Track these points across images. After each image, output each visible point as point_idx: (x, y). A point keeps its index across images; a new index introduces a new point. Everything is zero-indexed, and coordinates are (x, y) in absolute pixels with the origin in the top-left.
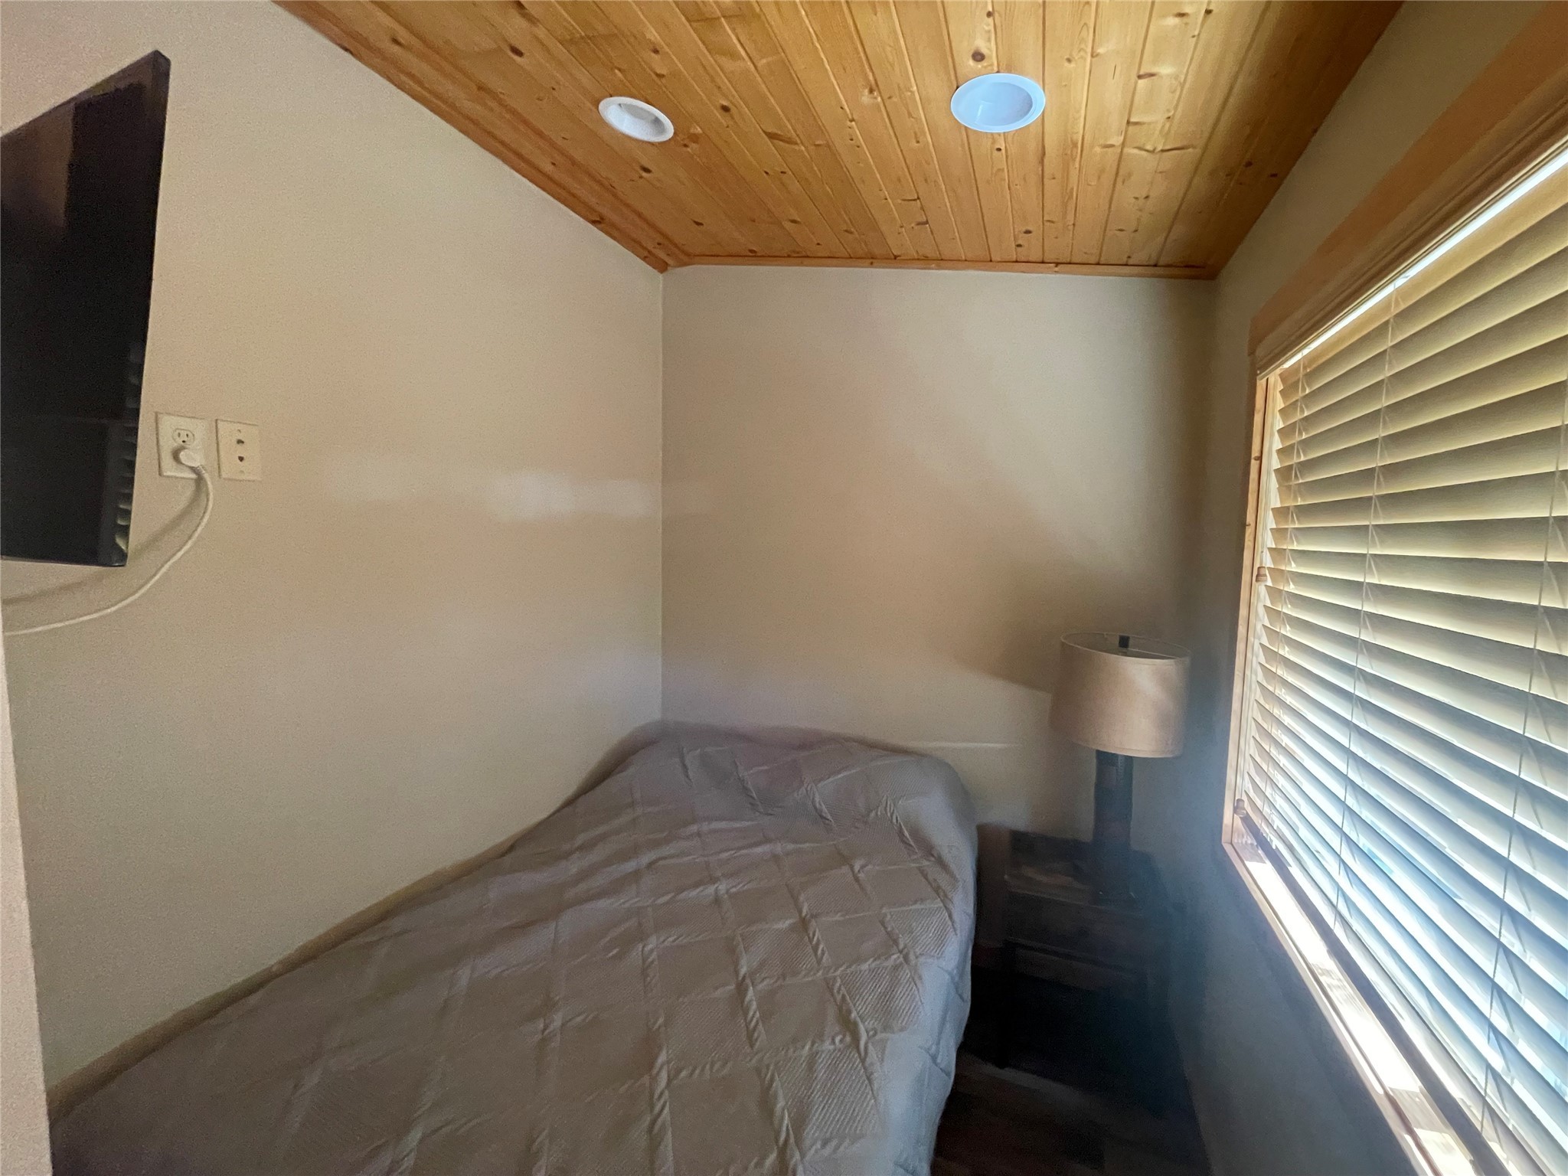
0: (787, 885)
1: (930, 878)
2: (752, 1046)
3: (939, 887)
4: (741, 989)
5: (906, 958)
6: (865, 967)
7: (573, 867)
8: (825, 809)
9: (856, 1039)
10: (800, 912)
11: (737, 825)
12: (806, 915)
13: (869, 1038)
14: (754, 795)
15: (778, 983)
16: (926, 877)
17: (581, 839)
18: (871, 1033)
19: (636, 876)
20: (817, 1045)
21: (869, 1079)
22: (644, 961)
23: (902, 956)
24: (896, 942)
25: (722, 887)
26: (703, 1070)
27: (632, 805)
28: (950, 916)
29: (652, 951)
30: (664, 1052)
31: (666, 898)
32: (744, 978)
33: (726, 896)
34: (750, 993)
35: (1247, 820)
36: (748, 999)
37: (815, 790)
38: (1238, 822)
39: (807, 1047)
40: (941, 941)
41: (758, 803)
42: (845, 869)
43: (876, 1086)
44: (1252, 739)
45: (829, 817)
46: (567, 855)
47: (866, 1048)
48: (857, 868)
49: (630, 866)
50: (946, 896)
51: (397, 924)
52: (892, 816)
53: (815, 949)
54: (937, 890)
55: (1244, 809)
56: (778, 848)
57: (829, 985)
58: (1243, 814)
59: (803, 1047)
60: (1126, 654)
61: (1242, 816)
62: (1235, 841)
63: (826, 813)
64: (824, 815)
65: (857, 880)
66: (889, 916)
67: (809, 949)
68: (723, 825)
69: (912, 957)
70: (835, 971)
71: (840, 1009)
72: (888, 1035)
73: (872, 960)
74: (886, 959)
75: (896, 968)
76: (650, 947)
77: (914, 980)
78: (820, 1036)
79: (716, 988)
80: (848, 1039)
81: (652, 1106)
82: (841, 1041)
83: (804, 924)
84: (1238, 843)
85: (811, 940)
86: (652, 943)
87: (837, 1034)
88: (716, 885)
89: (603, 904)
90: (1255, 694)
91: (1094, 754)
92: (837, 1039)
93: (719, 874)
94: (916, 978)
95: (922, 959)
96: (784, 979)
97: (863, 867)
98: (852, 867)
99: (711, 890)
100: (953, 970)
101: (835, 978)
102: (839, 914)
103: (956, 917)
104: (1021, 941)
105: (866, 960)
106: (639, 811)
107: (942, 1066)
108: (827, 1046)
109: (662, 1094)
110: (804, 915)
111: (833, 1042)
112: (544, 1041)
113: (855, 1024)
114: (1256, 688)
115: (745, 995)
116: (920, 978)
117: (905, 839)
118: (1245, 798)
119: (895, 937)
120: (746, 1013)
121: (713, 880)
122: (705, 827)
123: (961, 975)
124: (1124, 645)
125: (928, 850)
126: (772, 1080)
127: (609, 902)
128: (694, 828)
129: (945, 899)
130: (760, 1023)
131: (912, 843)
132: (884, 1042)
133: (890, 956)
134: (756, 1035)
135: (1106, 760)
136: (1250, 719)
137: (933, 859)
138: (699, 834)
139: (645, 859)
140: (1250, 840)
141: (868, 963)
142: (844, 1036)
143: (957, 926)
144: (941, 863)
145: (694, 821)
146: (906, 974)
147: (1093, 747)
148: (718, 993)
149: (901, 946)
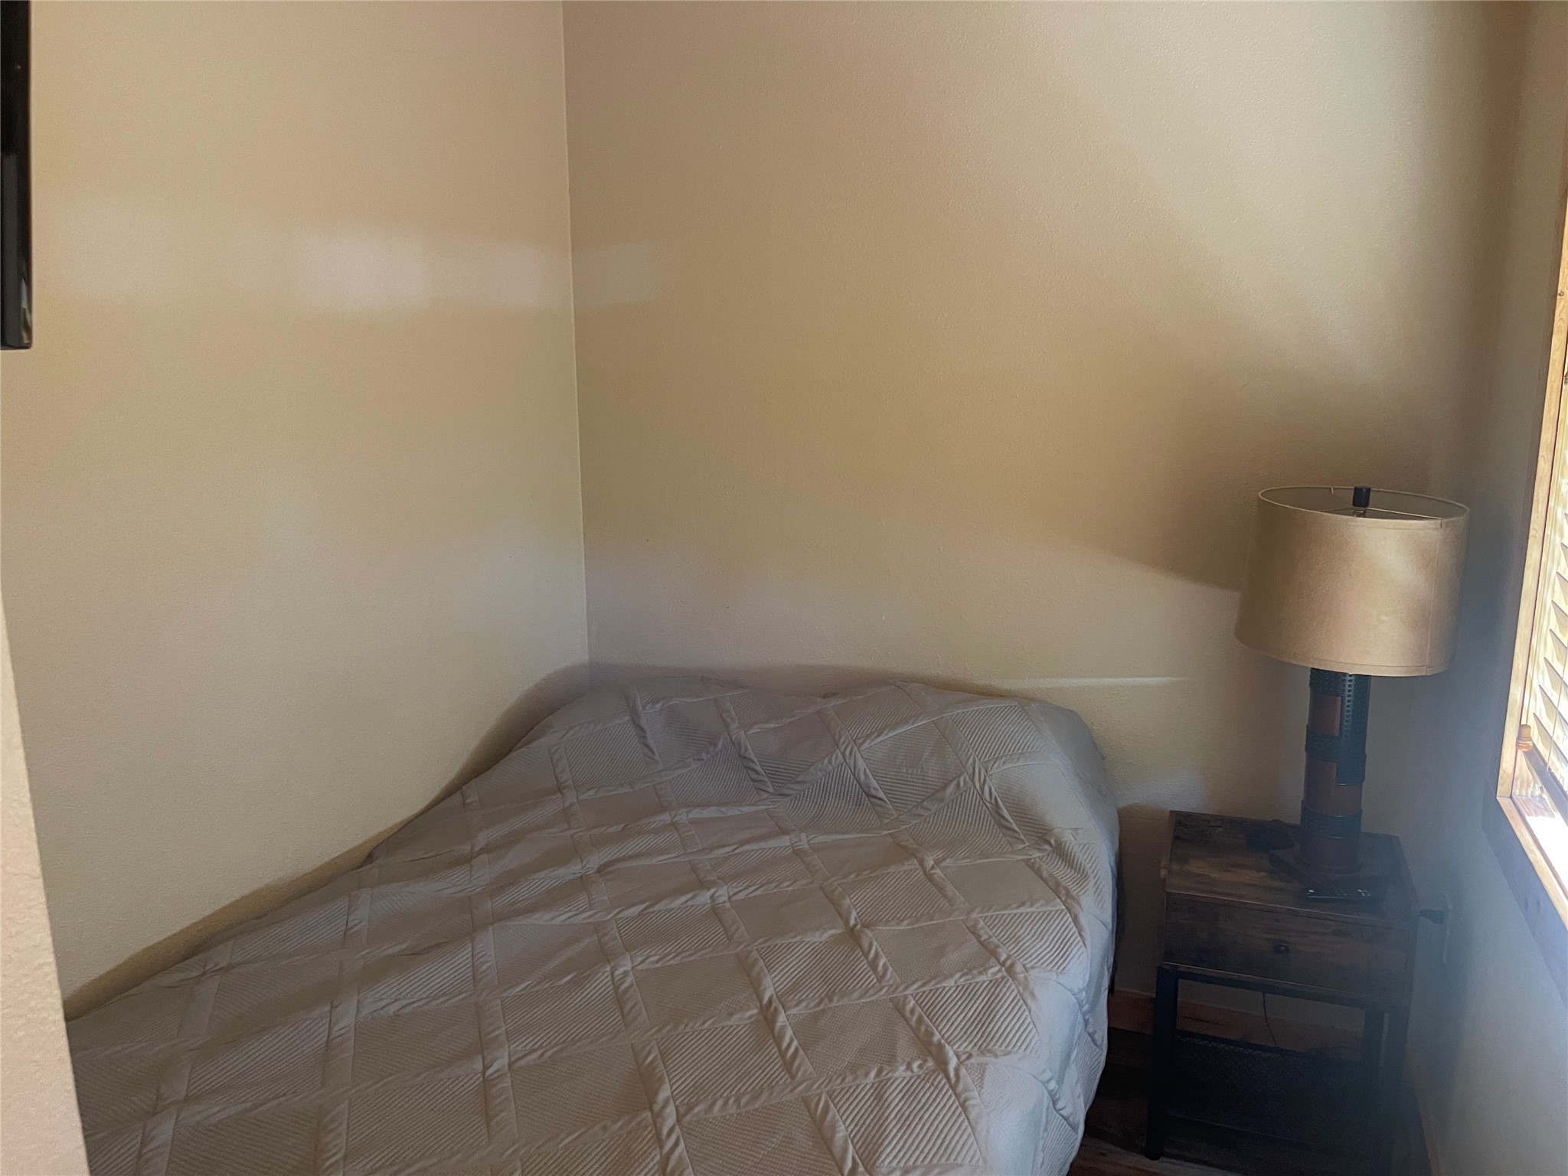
0: (822, 888)
1: (1045, 874)
2: (793, 1077)
3: (1058, 884)
4: (767, 1015)
5: (1010, 970)
6: (950, 983)
7: (484, 873)
8: (874, 783)
9: (942, 1064)
10: (847, 922)
11: (733, 811)
12: (855, 926)
13: (961, 1063)
14: (759, 768)
15: (822, 1007)
16: (1038, 872)
17: (482, 839)
18: (964, 1057)
19: (582, 883)
20: (885, 1072)
21: (963, 1105)
22: (616, 988)
23: (1003, 969)
24: (994, 954)
25: (723, 893)
26: (726, 1103)
27: (559, 789)
28: (1076, 920)
29: (626, 973)
30: (667, 1086)
31: (635, 910)
32: (770, 1001)
33: (728, 905)
34: (782, 1019)
35: (1533, 756)
36: (779, 1024)
37: (858, 754)
38: (1522, 762)
39: (872, 1074)
40: (1062, 953)
41: (766, 779)
42: (911, 864)
43: (973, 1115)
44: (1549, 633)
45: (881, 795)
46: (467, 860)
47: (957, 1070)
48: (930, 862)
49: (572, 870)
50: (1068, 894)
51: (221, 956)
52: (982, 789)
53: (873, 965)
54: (1057, 889)
55: (1530, 739)
56: (803, 841)
57: (899, 1007)
58: (1528, 746)
59: (867, 1075)
60: (1364, 515)
61: (1525, 750)
62: (1517, 792)
63: (876, 789)
64: (873, 792)
65: (929, 877)
66: (982, 923)
67: (864, 964)
68: (711, 812)
69: (1019, 968)
70: (905, 990)
71: (915, 1031)
72: (988, 1059)
73: (958, 975)
74: (981, 973)
75: (996, 983)
76: (621, 970)
77: (1021, 995)
78: (892, 1061)
79: (731, 1014)
80: (930, 1064)
81: (661, 1143)
82: (920, 1067)
83: (852, 936)
84: (1521, 795)
85: (866, 955)
86: (626, 965)
87: (913, 1060)
88: (713, 891)
89: (540, 918)
90: (1559, 565)
91: (1307, 678)
92: (915, 1065)
93: (712, 877)
94: (1026, 995)
95: (1032, 973)
96: (831, 1000)
97: (937, 862)
98: (921, 863)
99: (704, 897)
100: (1080, 991)
101: (906, 997)
102: (906, 922)
103: (1083, 920)
104: (1183, 968)
105: (952, 975)
106: (571, 797)
107: (1064, 1113)
108: (901, 1071)
109: (671, 1131)
110: (852, 922)
111: (909, 1067)
112: (487, 1084)
113: (940, 1047)
114: (1560, 556)
115: (774, 1021)
116: (1032, 994)
117: (1003, 822)
118: (1532, 722)
119: (992, 947)
120: (778, 1041)
121: (704, 885)
122: (683, 816)
123: (1094, 1004)
124: (1361, 502)
125: (1041, 834)
126: (826, 1109)
127: (549, 916)
128: (666, 818)
129: (1069, 900)
130: (801, 1052)
131: (1016, 828)
132: (982, 1069)
133: (986, 970)
134: (796, 1064)
135: (1325, 682)
136: (1549, 604)
137: (1047, 847)
138: (674, 825)
139: (594, 861)
140: (1536, 789)
141: (954, 979)
142: (925, 1061)
143: (1087, 935)
144: (1060, 851)
145: (663, 809)
146: (1011, 990)
147: (1305, 664)
148: (734, 1020)
149: (1003, 957)
